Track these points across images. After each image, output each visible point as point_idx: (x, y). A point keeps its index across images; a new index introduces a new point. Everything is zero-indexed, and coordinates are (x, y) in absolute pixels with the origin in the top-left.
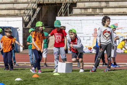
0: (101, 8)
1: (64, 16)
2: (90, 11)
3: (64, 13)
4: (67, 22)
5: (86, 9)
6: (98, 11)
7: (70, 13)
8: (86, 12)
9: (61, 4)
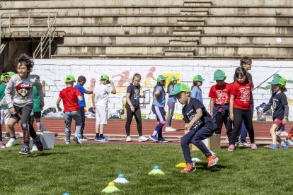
0: (103, 47)
2: (85, 50)
3: (43, 53)
5: (78, 47)
6: (97, 51)
7: (53, 53)
8: (78, 52)
9: (39, 38)
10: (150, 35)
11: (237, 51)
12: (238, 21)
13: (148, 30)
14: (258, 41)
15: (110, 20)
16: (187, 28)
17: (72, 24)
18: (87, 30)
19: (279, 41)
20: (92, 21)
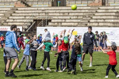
1: (43, 26)
2: (56, 24)
3: (43, 24)
4: (41, 29)
5: (54, 23)
10: (77, 19)
11: (98, 24)
12: (104, 14)
13: (76, 17)
14: (106, 21)
15: (67, 14)
16: (88, 17)
17: (56, 15)
18: (59, 17)
19: (113, 21)
20: (62, 14)
